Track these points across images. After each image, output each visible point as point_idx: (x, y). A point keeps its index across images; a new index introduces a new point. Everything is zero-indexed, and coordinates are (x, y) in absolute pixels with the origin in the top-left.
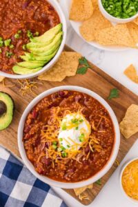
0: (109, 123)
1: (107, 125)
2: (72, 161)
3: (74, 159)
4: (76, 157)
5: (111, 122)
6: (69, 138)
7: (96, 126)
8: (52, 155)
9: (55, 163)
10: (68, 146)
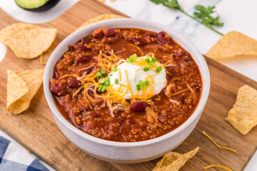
0: (192, 100)
1: (188, 101)
2: (103, 105)
3: (109, 105)
4: (113, 105)
5: (197, 102)
6: (126, 72)
7: (172, 91)
8: (86, 82)
9: (80, 93)
10: (117, 82)
